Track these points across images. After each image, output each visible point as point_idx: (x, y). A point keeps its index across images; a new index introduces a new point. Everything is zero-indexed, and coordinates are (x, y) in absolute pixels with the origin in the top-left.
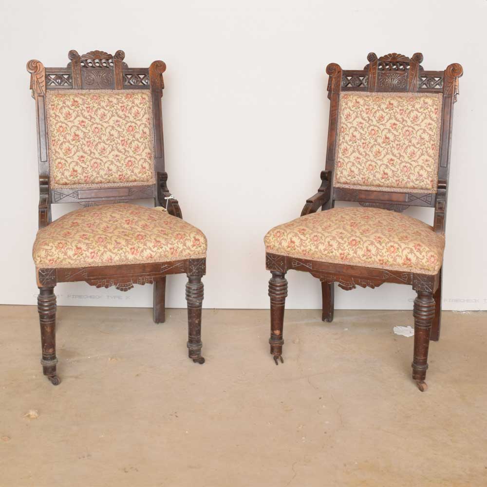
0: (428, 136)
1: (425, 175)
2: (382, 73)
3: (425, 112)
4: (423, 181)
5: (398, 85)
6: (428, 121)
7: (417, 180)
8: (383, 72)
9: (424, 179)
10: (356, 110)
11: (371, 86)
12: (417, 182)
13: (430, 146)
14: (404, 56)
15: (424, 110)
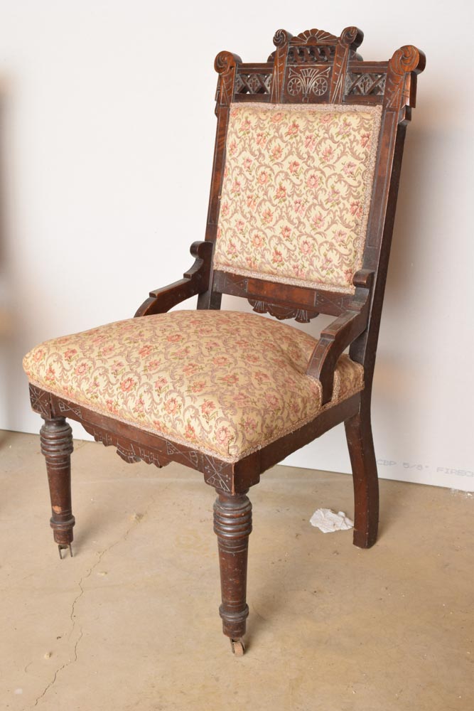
0: (346, 187)
1: (336, 260)
2: (292, 68)
3: (344, 141)
4: (332, 272)
5: (315, 90)
6: (349, 159)
7: (323, 268)
8: (295, 66)
9: (333, 267)
10: (243, 137)
11: (275, 90)
12: (324, 273)
13: (348, 206)
14: (328, 34)
15: (343, 138)
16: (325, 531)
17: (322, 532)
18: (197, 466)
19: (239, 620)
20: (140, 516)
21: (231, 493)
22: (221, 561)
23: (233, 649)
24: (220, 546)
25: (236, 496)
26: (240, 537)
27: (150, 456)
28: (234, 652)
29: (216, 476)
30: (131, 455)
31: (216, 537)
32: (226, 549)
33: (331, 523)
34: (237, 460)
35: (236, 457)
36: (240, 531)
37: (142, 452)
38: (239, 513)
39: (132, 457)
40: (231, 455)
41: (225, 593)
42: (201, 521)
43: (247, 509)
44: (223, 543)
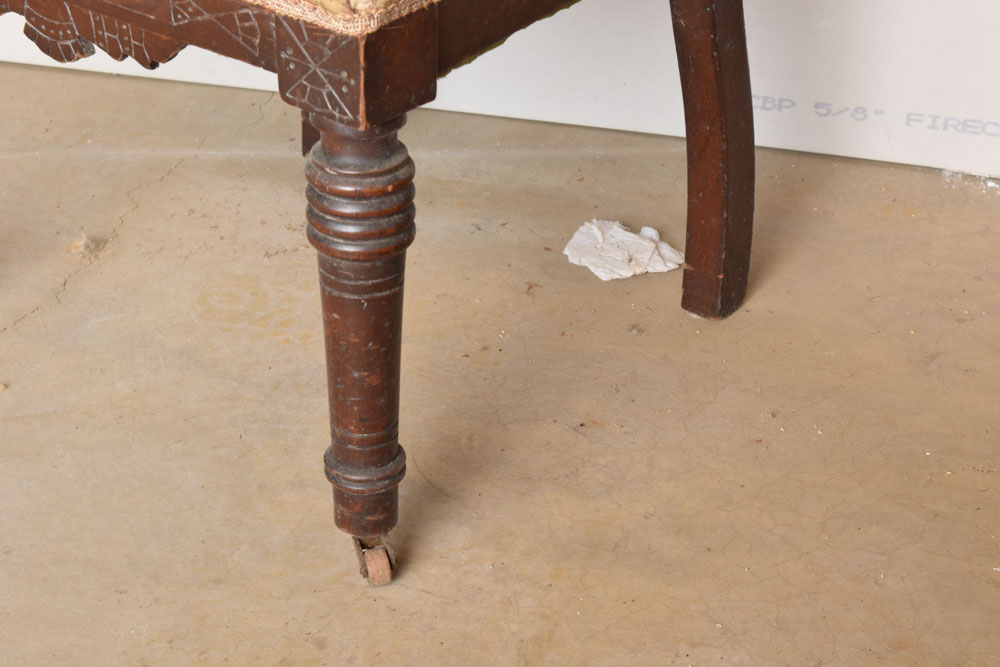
16: (604, 276)
17: (597, 278)
18: (257, 54)
19: (380, 487)
20: (97, 244)
21: (355, 123)
22: (329, 324)
23: (364, 566)
24: (324, 280)
25: (369, 133)
26: (381, 254)
27: (122, 34)
28: (365, 574)
29: (314, 79)
30: (66, 37)
31: (313, 253)
32: (344, 288)
33: (621, 256)
34: (373, 26)
35: (371, 17)
36: (382, 234)
37: (99, 25)
38: (378, 183)
39: (69, 43)
40: (354, 11)
41: (339, 413)
42: (268, 255)
43: (401, 173)
44: (333, 270)
